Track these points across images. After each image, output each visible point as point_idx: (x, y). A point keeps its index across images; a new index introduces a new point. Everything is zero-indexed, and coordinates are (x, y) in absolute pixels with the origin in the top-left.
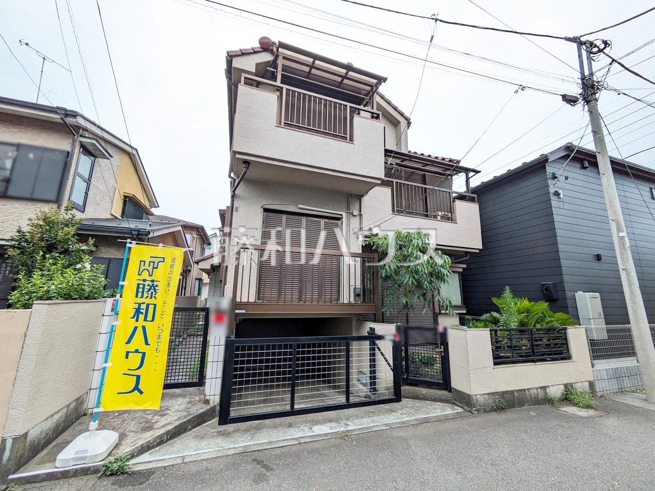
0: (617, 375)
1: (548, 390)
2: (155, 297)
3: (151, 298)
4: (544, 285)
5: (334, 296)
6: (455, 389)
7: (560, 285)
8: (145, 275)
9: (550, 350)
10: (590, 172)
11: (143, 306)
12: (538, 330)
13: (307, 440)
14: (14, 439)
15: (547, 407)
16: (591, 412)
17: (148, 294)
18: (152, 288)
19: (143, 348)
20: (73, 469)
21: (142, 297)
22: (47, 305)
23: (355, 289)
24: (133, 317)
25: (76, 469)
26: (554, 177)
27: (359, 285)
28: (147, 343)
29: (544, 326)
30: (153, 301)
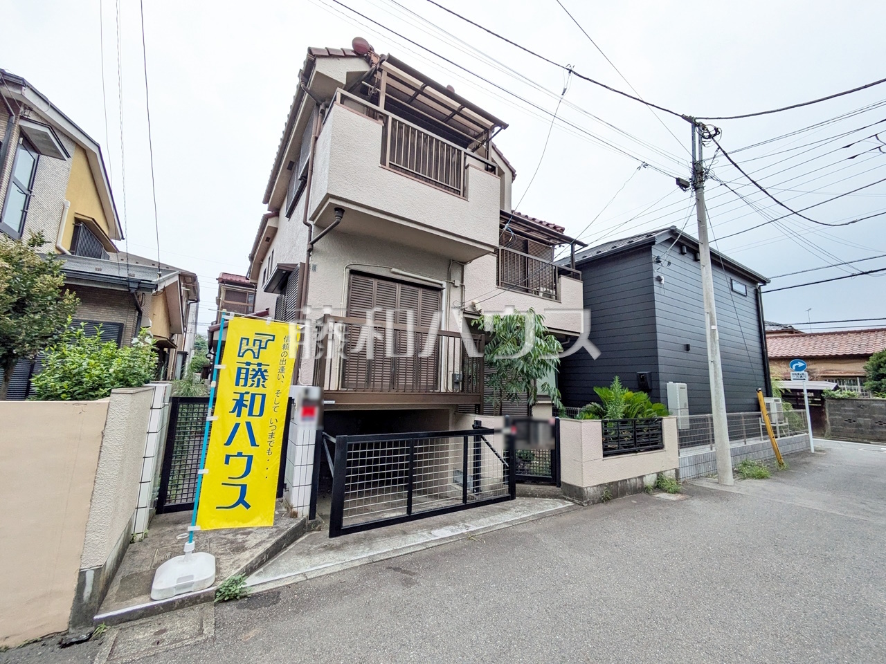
0: (696, 462)
1: (644, 479)
2: (263, 386)
3: (258, 386)
4: (640, 374)
5: (431, 383)
6: (565, 484)
7: (654, 376)
8: (249, 357)
9: (647, 440)
10: (688, 258)
11: (247, 397)
12: (641, 420)
13: (434, 544)
14: (95, 570)
15: (644, 495)
16: (679, 496)
17: (253, 381)
18: (259, 374)
19: (248, 449)
20: (178, 599)
21: (245, 385)
22: (130, 395)
23: (454, 375)
24: (233, 411)
25: (182, 599)
26: (658, 261)
27: (457, 371)
28: (253, 443)
29: (646, 417)
30: (260, 390)
